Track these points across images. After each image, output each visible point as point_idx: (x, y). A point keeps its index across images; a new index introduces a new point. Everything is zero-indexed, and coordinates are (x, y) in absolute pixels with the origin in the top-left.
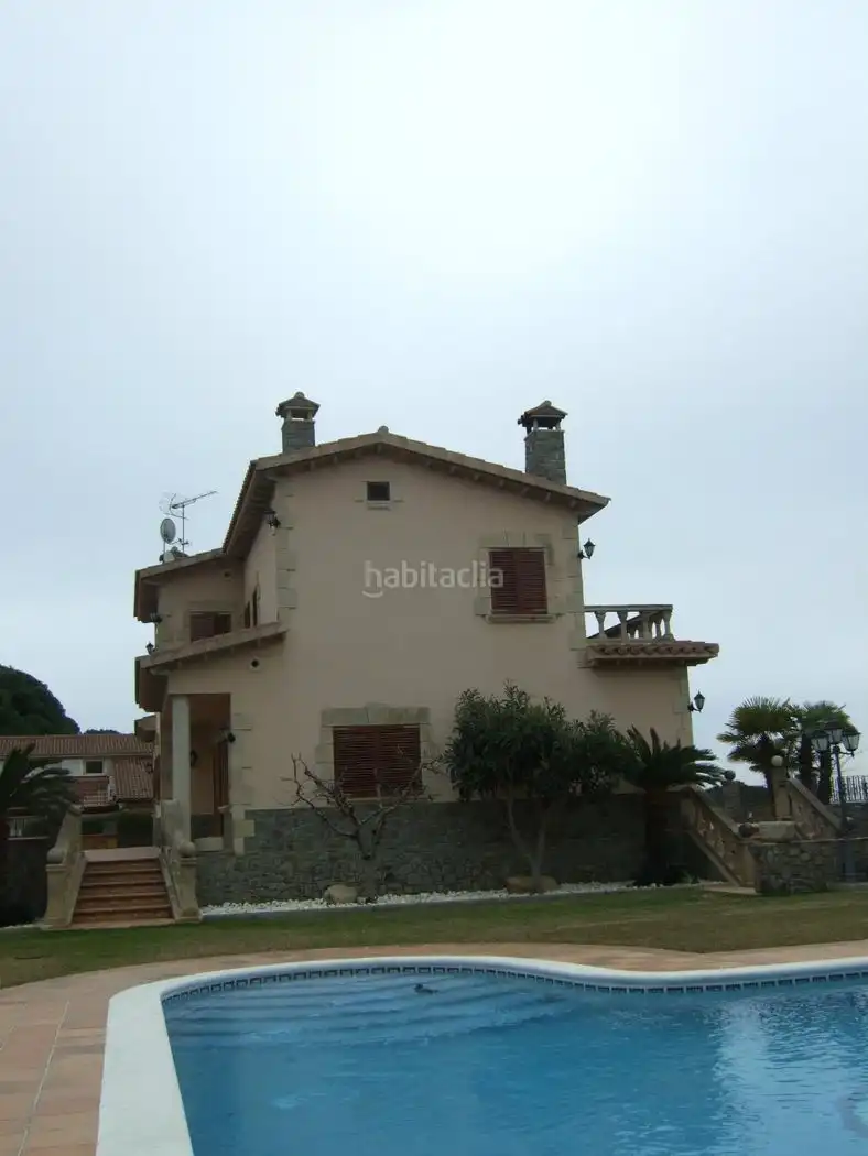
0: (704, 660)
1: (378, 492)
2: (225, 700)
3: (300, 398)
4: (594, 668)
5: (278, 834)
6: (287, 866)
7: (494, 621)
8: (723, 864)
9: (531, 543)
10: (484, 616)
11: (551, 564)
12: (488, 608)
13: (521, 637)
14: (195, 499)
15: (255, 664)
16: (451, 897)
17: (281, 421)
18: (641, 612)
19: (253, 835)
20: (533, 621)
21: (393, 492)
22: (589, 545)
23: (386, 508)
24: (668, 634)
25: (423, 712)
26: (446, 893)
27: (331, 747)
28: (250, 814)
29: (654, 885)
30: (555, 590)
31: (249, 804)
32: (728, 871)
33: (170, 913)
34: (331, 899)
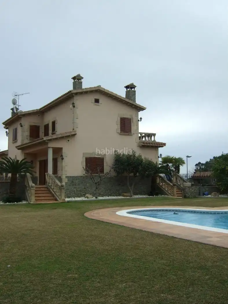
0: (163, 147)
1: (97, 101)
2: (61, 149)
3: (79, 76)
4: (140, 147)
5: (73, 182)
6: (75, 190)
7: (120, 134)
8: (167, 192)
9: (129, 117)
10: (118, 133)
11: (133, 122)
12: (119, 131)
13: (126, 139)
14: (23, 94)
15: (68, 141)
16: (110, 198)
17: (73, 81)
18: (145, 134)
19: (67, 182)
20: (128, 135)
21: (100, 101)
22: (141, 118)
23: (98, 105)
24: (154, 140)
25: (105, 155)
26: (109, 197)
27: (85, 162)
28: (67, 177)
29: (155, 196)
30: (133, 128)
31: (66, 175)
32: (169, 193)
33: (56, 200)
34: (87, 197)
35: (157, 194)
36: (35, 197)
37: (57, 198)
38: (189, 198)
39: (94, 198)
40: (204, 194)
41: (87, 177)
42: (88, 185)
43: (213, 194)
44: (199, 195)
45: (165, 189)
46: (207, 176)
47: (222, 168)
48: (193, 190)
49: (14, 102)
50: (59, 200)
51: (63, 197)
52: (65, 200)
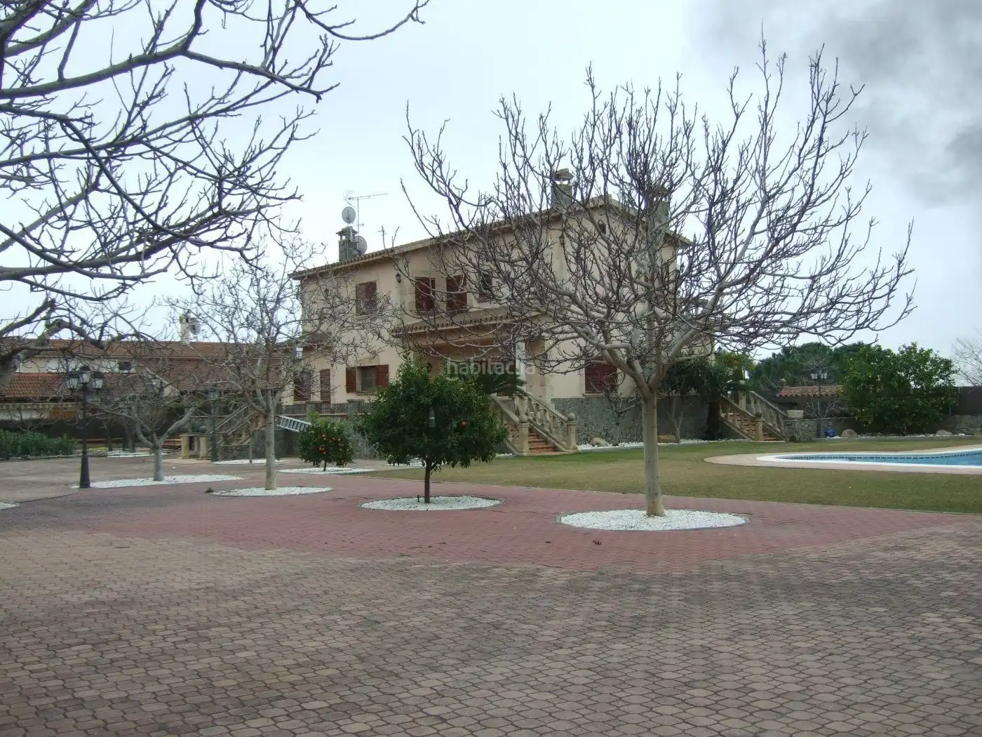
1: (602, 229)
2: (541, 340)
27: (584, 368)
28: (553, 400)
31: (548, 396)
32: (745, 433)
33: (555, 449)
34: (599, 444)
35: (721, 437)
36: (529, 442)
37: (558, 445)
38: (799, 441)
39: (610, 446)
40: (827, 434)
41: (588, 399)
42: (590, 417)
43: (846, 432)
44: (818, 435)
45: (733, 425)
46: (814, 395)
47: (868, 377)
48: (806, 426)
49: (349, 216)
50: (563, 449)
51: (574, 443)
52: (576, 448)
